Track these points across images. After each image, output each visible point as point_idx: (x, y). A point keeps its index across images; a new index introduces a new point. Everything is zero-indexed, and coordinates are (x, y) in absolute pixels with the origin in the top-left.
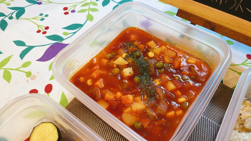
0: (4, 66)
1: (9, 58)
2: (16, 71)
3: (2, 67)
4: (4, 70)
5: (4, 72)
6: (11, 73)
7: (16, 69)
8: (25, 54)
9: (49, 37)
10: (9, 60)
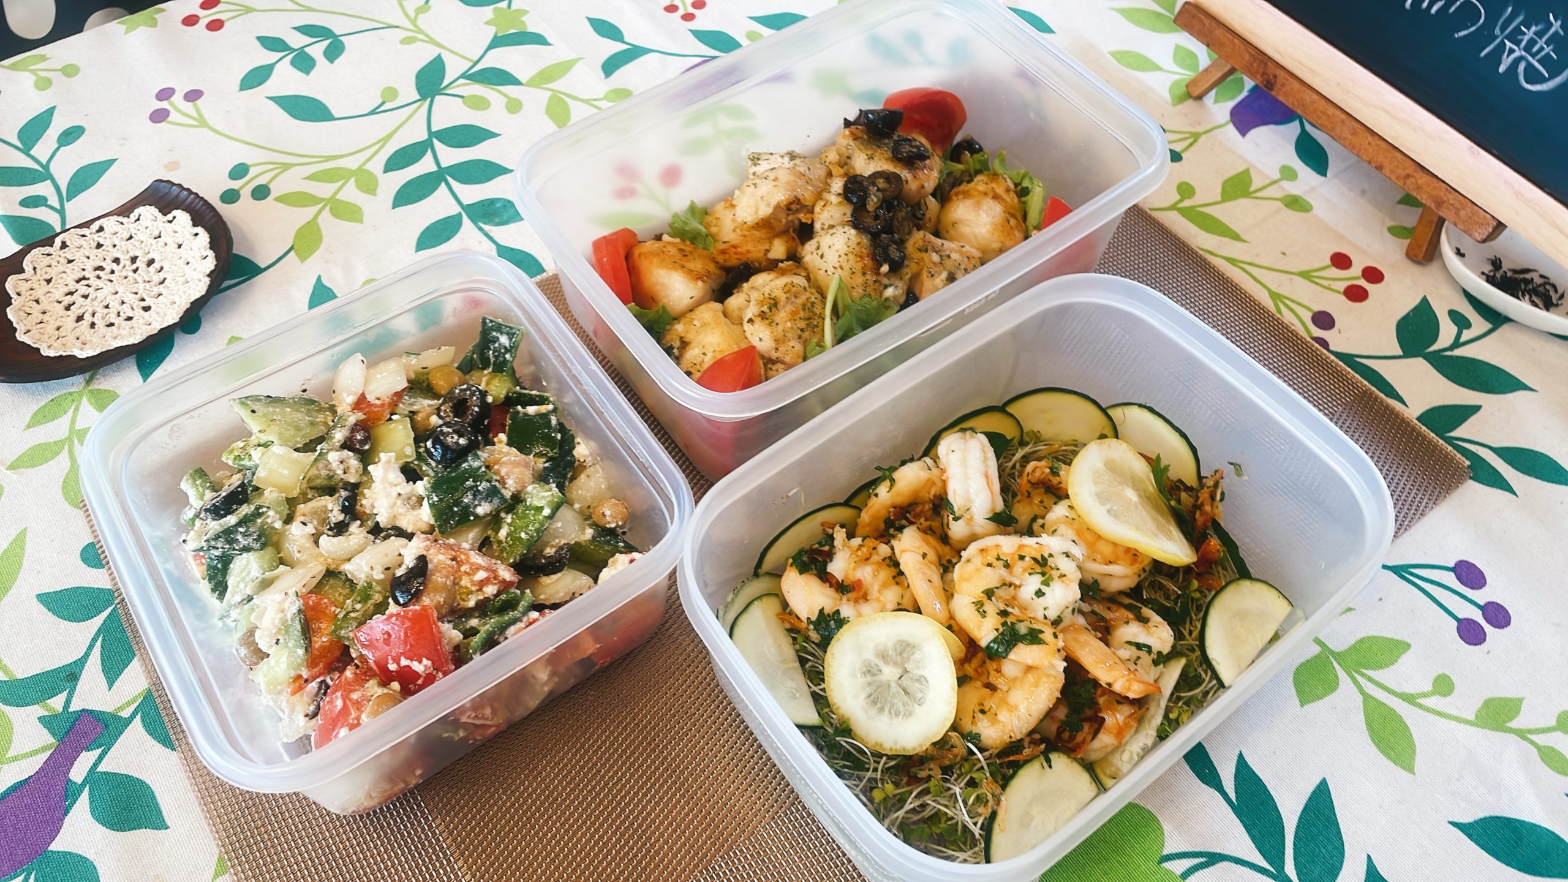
0: (554, 81)
1: (570, 64)
2: (587, 106)
3: (546, 84)
4: (550, 93)
5: (551, 99)
6: (571, 109)
7: (584, 101)
8: (618, 67)
9: (700, 35)
10: (569, 70)
